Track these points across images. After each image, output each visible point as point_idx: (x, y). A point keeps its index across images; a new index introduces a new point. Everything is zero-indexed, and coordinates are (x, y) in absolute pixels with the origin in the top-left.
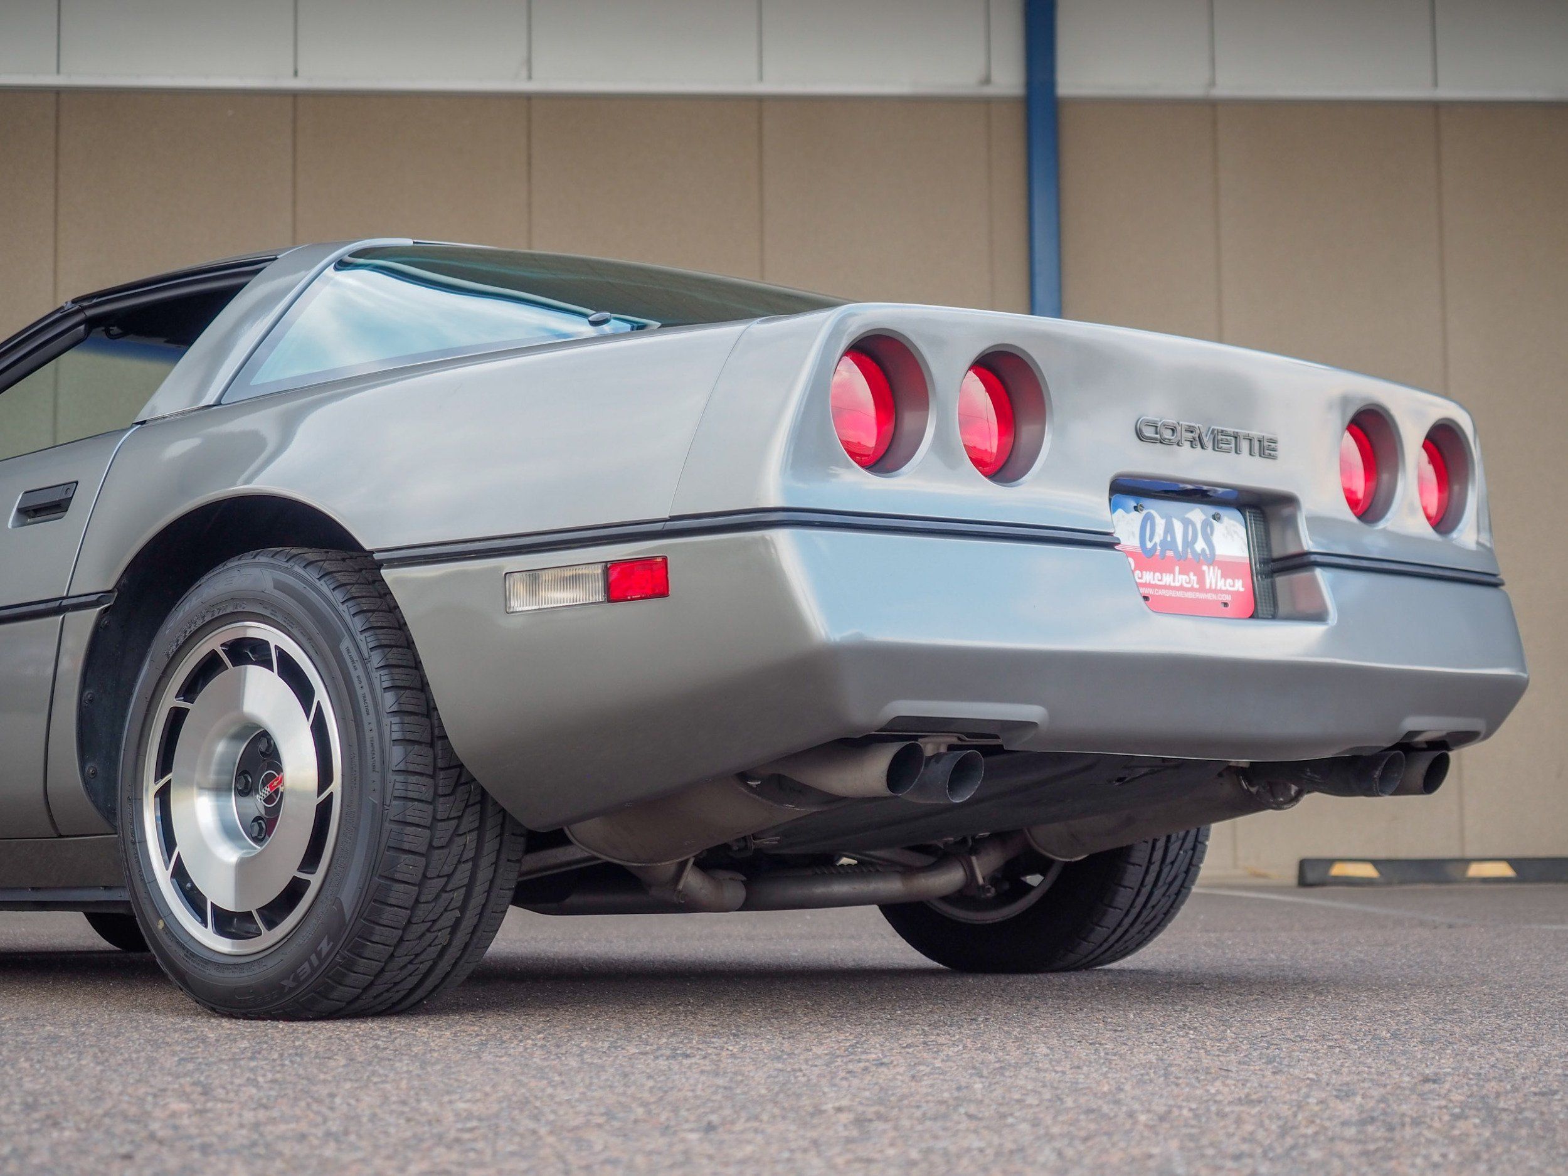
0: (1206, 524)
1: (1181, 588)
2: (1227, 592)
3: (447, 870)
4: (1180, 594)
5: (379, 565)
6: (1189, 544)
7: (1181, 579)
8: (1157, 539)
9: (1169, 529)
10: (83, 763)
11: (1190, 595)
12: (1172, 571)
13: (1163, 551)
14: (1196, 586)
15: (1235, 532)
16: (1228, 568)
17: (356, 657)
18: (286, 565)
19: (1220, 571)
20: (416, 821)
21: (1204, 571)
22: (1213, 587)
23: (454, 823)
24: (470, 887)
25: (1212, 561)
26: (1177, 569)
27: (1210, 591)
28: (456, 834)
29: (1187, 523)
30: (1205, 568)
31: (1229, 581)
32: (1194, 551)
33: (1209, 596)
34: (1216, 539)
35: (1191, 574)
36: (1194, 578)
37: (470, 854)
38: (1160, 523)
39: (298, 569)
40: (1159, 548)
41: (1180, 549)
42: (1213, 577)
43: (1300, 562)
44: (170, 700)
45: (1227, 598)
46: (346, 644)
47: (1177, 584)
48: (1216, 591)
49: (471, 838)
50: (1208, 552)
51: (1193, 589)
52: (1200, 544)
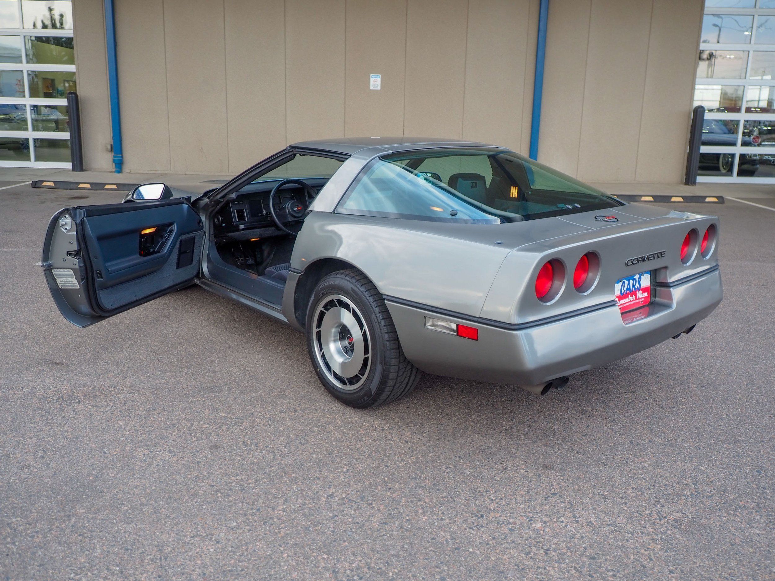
0: (640, 278)
1: (631, 301)
2: (643, 298)
3: (402, 380)
4: (630, 303)
5: (384, 299)
6: (633, 286)
7: (630, 298)
8: (625, 289)
9: (629, 284)
10: (295, 313)
11: (632, 303)
12: (628, 297)
13: (627, 291)
15: (647, 278)
16: (644, 290)
17: (376, 321)
18: (355, 284)
19: (642, 292)
20: (394, 371)
21: (637, 294)
22: (639, 297)
23: (404, 369)
24: (408, 383)
25: (639, 289)
26: (630, 296)
27: (639, 299)
28: (405, 371)
29: (634, 280)
30: (637, 292)
31: (644, 294)
32: (635, 288)
33: (638, 301)
34: (641, 282)
35: (633, 296)
37: (409, 375)
38: (626, 282)
39: (359, 286)
40: (625, 291)
41: (631, 289)
42: (640, 294)
43: (667, 285)
44: (320, 308)
45: (643, 299)
46: (373, 316)
47: (629, 301)
49: (409, 371)
50: (639, 287)
51: (633, 300)
52: (637, 286)
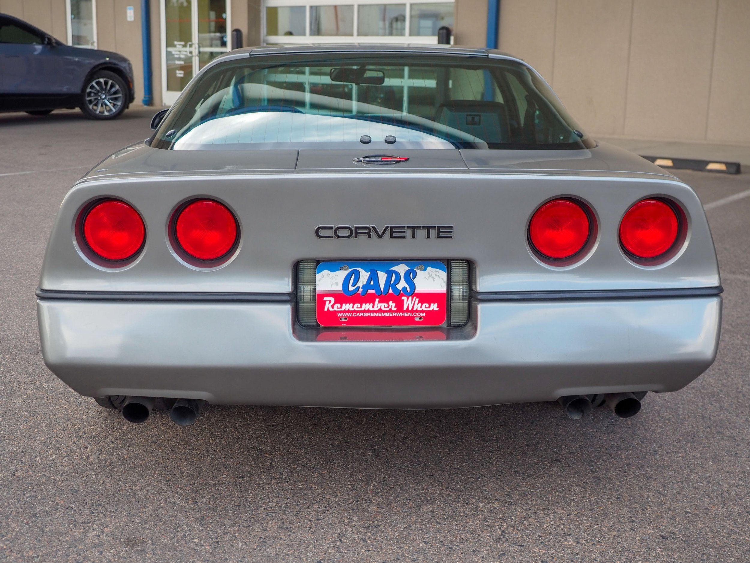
0: (411, 272)
1: (380, 310)
2: (422, 311)
4: (378, 314)
6: (391, 285)
7: (380, 306)
8: (360, 284)
9: (374, 277)
11: (387, 314)
12: (372, 302)
13: (365, 291)
14: (394, 309)
15: (436, 275)
16: (425, 298)
19: (417, 300)
21: (403, 300)
22: (410, 309)
25: (412, 293)
26: (377, 300)
27: (407, 310)
29: (390, 274)
30: (404, 298)
31: (426, 304)
32: (395, 289)
33: (405, 314)
34: (416, 281)
35: (391, 303)
36: (392, 305)
38: (364, 276)
40: (361, 289)
41: (382, 288)
42: (411, 303)
45: (421, 313)
47: (376, 309)
48: (412, 311)
50: (408, 289)
51: (390, 311)
52: (402, 285)
